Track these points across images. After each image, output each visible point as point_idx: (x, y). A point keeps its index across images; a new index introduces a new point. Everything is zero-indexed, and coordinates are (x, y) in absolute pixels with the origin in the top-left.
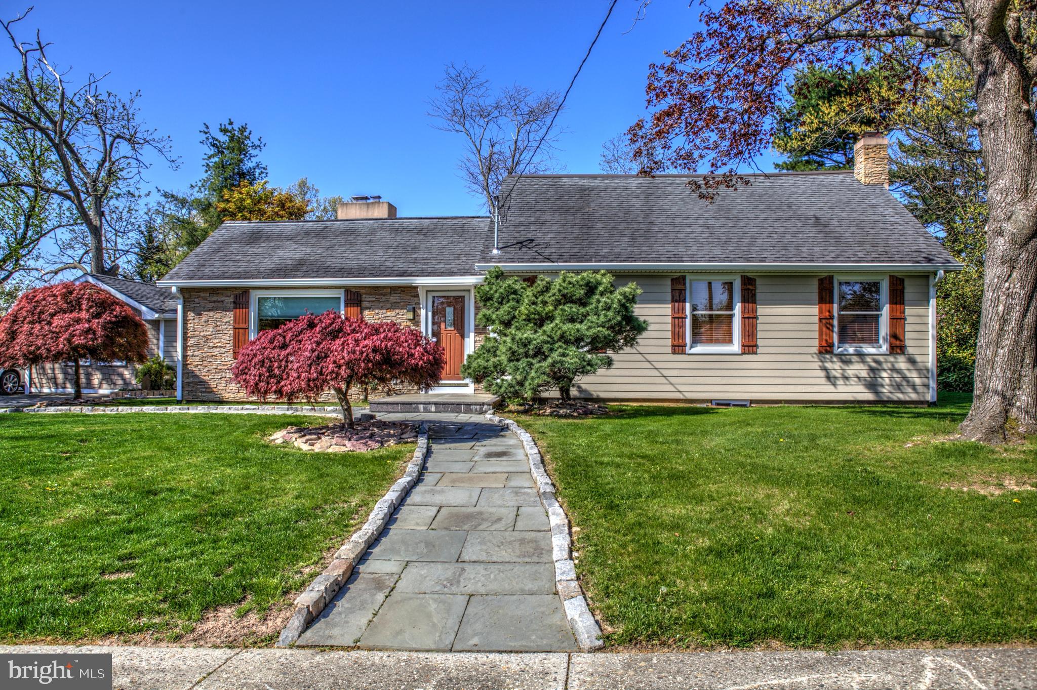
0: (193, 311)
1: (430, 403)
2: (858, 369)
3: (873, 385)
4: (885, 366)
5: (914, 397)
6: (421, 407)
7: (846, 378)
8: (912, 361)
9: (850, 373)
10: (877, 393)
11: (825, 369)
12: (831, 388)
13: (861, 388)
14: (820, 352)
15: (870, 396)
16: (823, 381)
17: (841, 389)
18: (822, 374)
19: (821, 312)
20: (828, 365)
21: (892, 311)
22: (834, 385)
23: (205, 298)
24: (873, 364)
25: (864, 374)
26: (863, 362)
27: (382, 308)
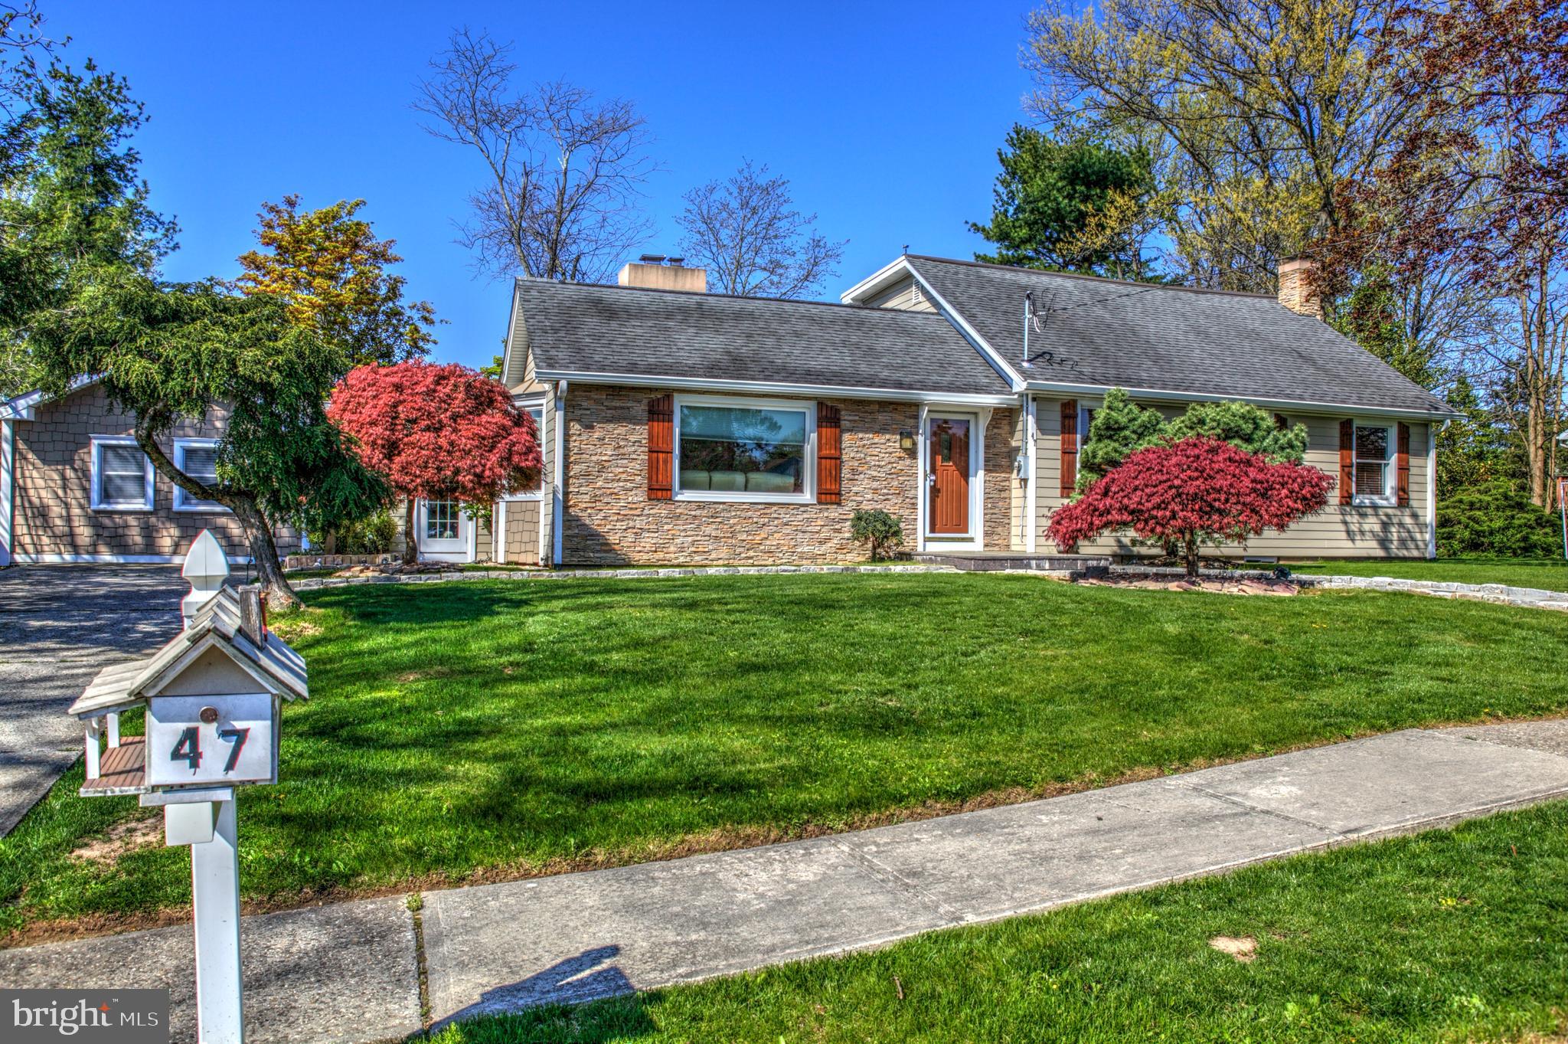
0: (579, 421)
1: (1043, 559)
2: (1372, 524)
3: (1384, 543)
4: (1395, 520)
5: (1415, 553)
7: (1362, 533)
8: (1415, 516)
9: (1366, 527)
10: (1386, 548)
11: (1345, 523)
12: (1349, 544)
13: (1374, 544)
14: (1342, 504)
15: (1380, 553)
16: (1344, 535)
17: (1359, 544)
18: (1342, 527)
19: (1342, 459)
20: (1348, 518)
21: (1400, 460)
22: (1353, 540)
23: (597, 401)
24: (1384, 518)
25: (1377, 528)
26: (1377, 515)
27: (866, 432)
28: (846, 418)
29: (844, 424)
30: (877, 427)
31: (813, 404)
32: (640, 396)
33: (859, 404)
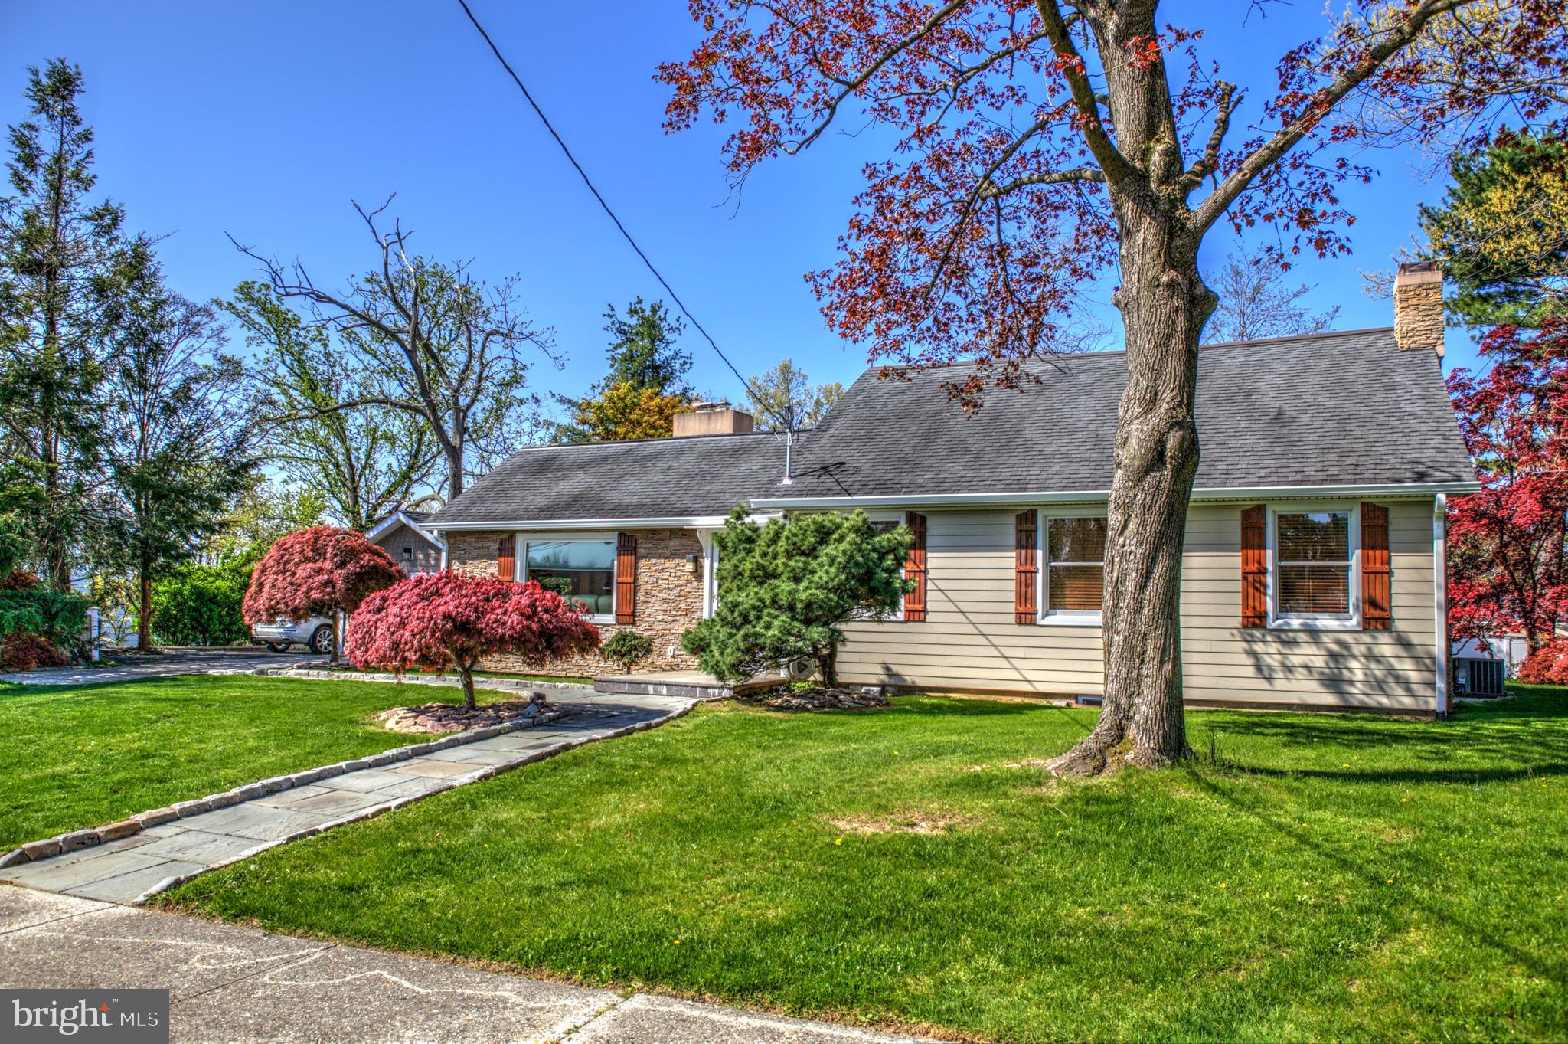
0: (458, 559)
1: (660, 684)
2: (1314, 656)
3: (1334, 682)
4: (1358, 650)
5: (1408, 702)
6: (651, 688)
7: (1288, 669)
8: (1404, 643)
9: (1295, 660)
10: (1341, 693)
11: (1253, 654)
12: (1263, 684)
13: (1314, 685)
14: (1245, 627)
15: (1330, 699)
16: (1251, 671)
17: (1280, 684)
18: (1250, 661)
19: (1245, 562)
20: (1259, 647)
21: (1365, 560)
22: (1269, 679)
23: (470, 544)
24: (1334, 647)
25: (1319, 662)
26: (1317, 642)
27: (659, 557)
28: (643, 546)
29: (641, 551)
30: (668, 553)
31: (616, 535)
32: (495, 537)
33: (653, 532)
